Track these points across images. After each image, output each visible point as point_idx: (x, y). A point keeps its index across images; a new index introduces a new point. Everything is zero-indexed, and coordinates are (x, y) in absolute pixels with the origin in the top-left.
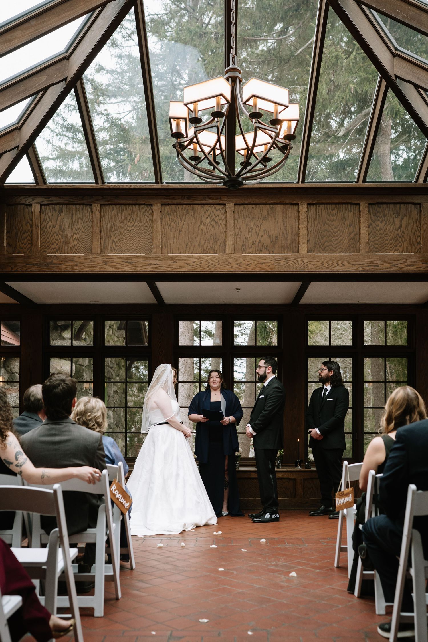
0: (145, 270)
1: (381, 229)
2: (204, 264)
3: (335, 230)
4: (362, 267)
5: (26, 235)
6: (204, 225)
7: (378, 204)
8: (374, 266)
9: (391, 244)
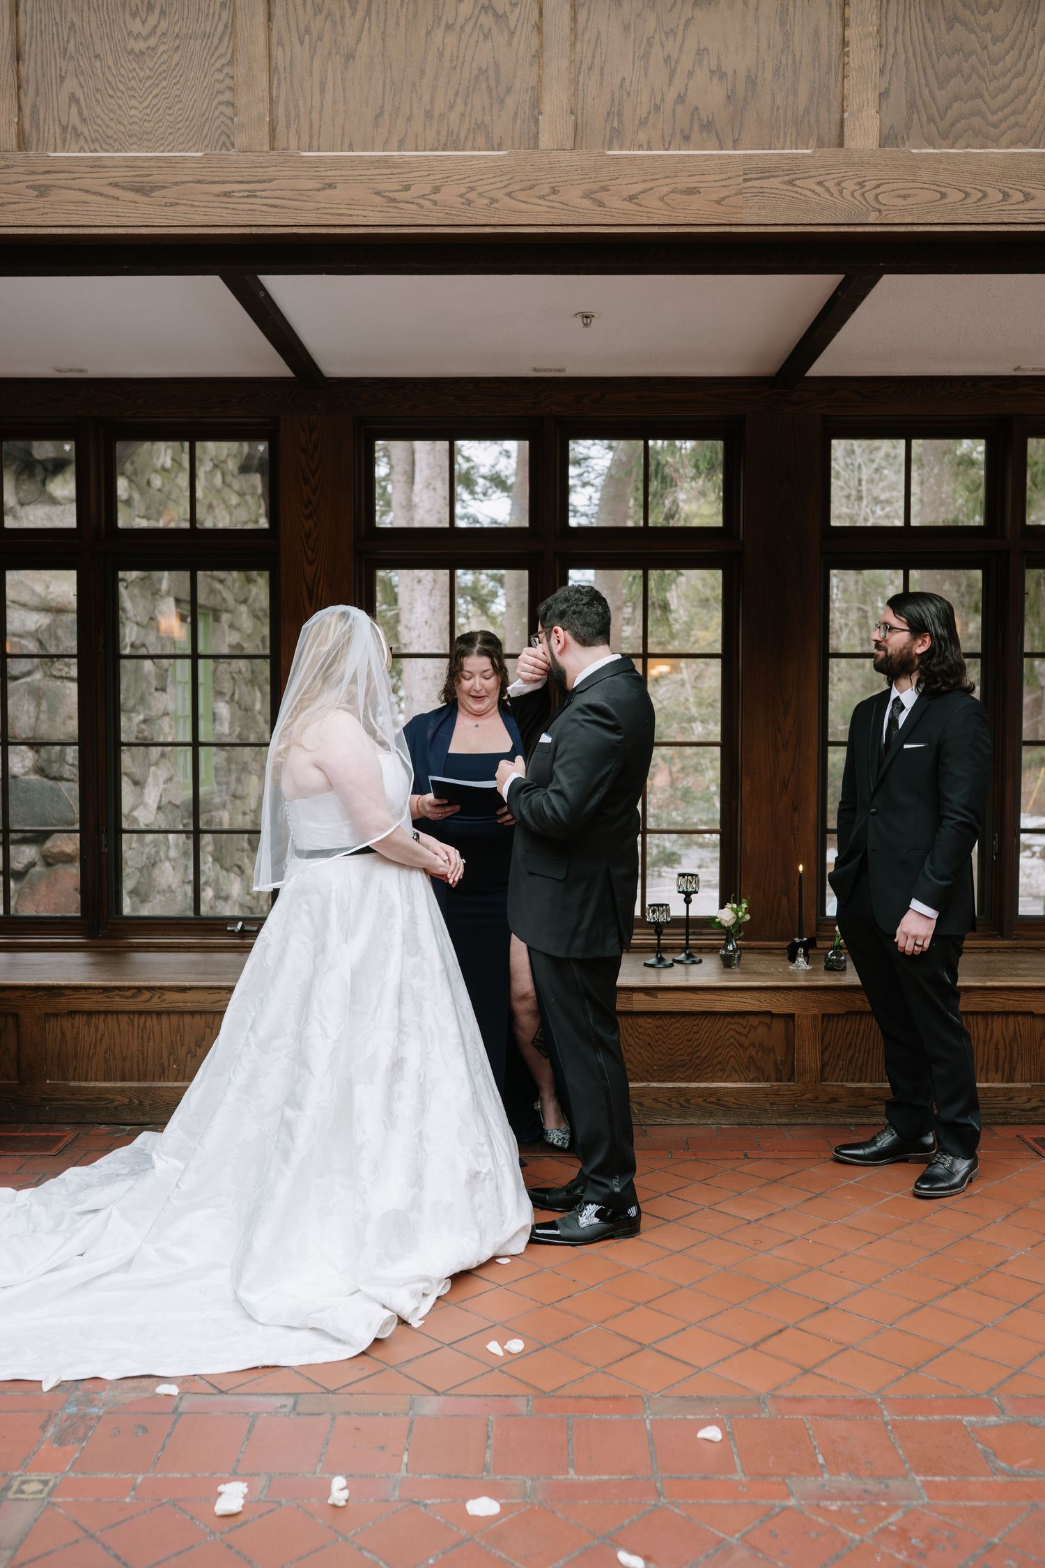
2: (450, 195)
3: (996, 49)
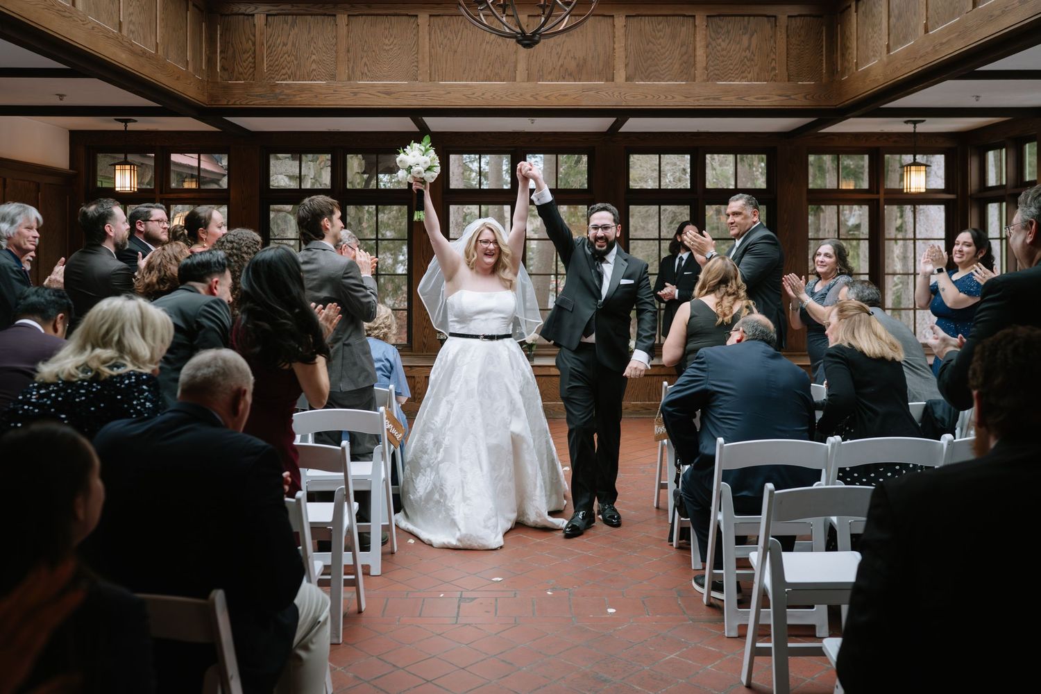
0: (407, 103)
1: (723, 50)
2: (487, 96)
3: (662, 51)
4: (698, 100)
5: (246, 56)
6: (487, 43)
7: (719, 16)
8: (714, 99)
9: (737, 69)
